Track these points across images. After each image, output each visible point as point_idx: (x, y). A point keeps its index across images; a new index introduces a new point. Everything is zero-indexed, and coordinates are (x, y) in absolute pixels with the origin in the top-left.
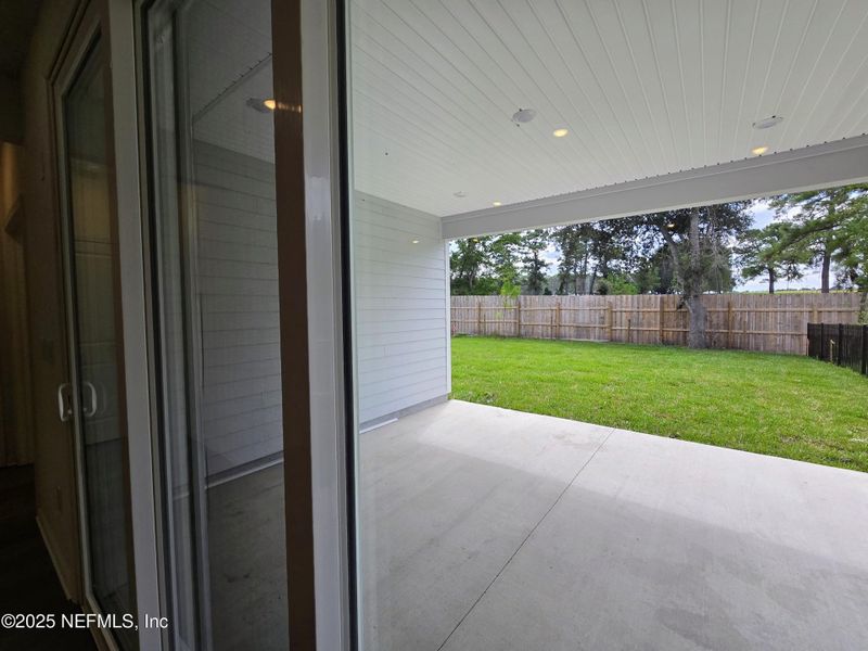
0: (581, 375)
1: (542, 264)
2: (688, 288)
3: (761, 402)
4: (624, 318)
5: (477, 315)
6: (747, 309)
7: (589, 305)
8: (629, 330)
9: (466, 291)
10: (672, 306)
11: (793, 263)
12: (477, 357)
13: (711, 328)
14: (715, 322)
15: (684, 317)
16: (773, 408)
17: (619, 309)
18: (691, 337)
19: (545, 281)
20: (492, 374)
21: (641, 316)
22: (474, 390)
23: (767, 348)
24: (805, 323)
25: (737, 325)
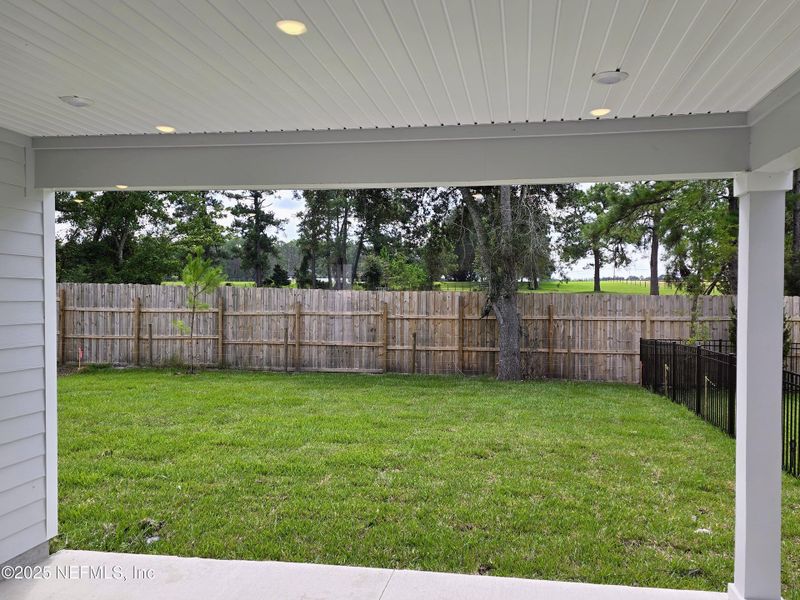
0: (337, 451)
1: (269, 219)
2: (497, 282)
3: (593, 476)
4: (406, 331)
5: (133, 323)
6: (571, 317)
7: (351, 306)
8: (415, 351)
9: (109, 269)
10: (474, 310)
11: (620, 242)
12: (129, 423)
13: (527, 345)
14: (532, 336)
15: (492, 328)
16: (610, 488)
17: (398, 315)
18: (501, 361)
19: (275, 252)
20: (161, 466)
21: (432, 326)
22: (115, 518)
23: (596, 376)
24: (637, 337)
25: (559, 342)
